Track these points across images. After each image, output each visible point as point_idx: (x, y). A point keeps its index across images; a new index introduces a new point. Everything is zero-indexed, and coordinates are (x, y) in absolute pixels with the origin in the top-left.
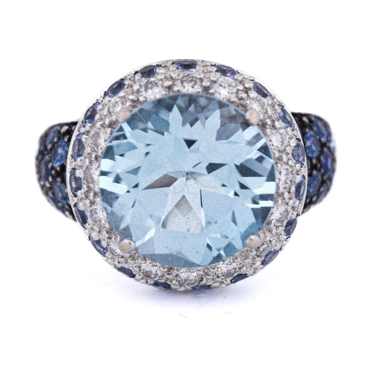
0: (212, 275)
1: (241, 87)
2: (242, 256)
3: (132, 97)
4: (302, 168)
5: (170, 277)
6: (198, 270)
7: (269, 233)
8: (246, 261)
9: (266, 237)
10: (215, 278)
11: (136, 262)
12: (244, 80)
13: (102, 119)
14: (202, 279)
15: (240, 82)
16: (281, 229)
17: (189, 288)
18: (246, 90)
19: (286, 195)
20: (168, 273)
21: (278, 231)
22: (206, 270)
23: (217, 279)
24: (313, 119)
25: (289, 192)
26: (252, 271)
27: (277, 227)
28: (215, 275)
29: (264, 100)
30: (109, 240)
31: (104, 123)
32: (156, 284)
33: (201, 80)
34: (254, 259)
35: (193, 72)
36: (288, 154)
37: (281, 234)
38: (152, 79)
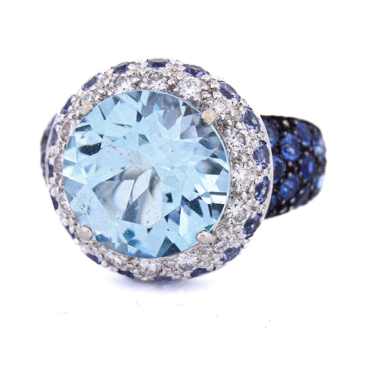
0: (171, 267)
1: (206, 87)
2: (199, 251)
3: (101, 91)
4: (264, 170)
5: (131, 266)
6: (156, 262)
7: (227, 230)
8: (203, 256)
9: (223, 234)
10: (174, 271)
11: (100, 249)
12: (212, 81)
13: (74, 110)
14: (162, 270)
15: (207, 83)
16: (240, 228)
17: (151, 278)
18: (211, 91)
19: (244, 195)
20: (129, 262)
21: (235, 229)
22: (165, 262)
23: (175, 271)
24: (296, 122)
25: (248, 192)
26: (212, 267)
27: (235, 226)
28: (173, 267)
29: (229, 101)
30: (75, 227)
31: (75, 115)
32: (120, 272)
33: (168, 78)
34: (211, 255)
35: (161, 70)
36: (248, 155)
37: (239, 233)
38: (123, 75)
